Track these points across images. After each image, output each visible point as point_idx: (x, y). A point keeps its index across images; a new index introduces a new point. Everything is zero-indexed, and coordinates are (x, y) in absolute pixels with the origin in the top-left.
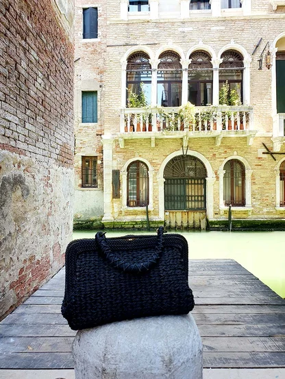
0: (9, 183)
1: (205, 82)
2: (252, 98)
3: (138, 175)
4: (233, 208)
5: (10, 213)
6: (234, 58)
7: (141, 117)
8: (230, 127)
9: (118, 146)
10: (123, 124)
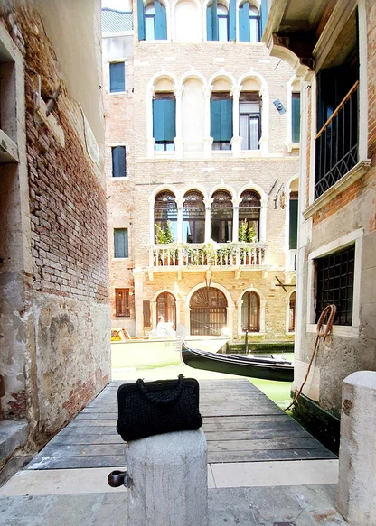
0: (57, 322)
1: (226, 220)
2: (268, 234)
3: (166, 305)
4: (249, 334)
5: (60, 347)
6: (252, 197)
7: (168, 253)
8: (247, 262)
9: (147, 279)
10: (152, 259)
